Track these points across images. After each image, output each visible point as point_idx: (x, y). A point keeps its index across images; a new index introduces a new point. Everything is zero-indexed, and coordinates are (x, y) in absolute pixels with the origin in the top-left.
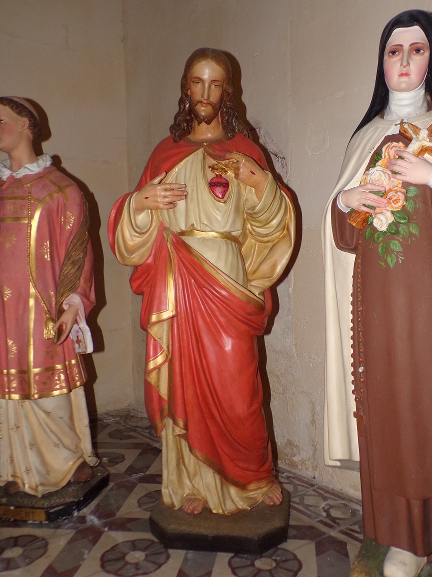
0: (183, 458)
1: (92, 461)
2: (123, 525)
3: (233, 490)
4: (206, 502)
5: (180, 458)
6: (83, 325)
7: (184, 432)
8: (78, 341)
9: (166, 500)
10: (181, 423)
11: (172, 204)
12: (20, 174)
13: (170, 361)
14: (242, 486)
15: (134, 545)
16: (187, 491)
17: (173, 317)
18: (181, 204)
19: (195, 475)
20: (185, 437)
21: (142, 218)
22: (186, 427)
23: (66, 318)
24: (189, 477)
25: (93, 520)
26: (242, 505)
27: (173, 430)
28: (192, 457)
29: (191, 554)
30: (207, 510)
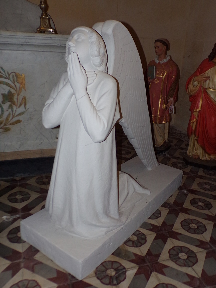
0: (195, 145)
1: (167, 141)
2: (176, 158)
3: (206, 155)
4: (199, 156)
5: (194, 145)
6: (173, 106)
7: (197, 139)
8: (171, 110)
9: (188, 154)
10: (197, 136)
11: (205, 81)
12: (161, 62)
13: (197, 121)
14: (209, 154)
15: (179, 163)
16: (194, 153)
17: (200, 111)
18: (208, 81)
19: (197, 149)
20: (197, 140)
21: (196, 83)
22: (198, 138)
23: (169, 104)
24: (195, 150)
25: (167, 155)
26: (208, 159)
27: (194, 138)
28: (197, 145)
29: (193, 167)
30: (199, 158)
